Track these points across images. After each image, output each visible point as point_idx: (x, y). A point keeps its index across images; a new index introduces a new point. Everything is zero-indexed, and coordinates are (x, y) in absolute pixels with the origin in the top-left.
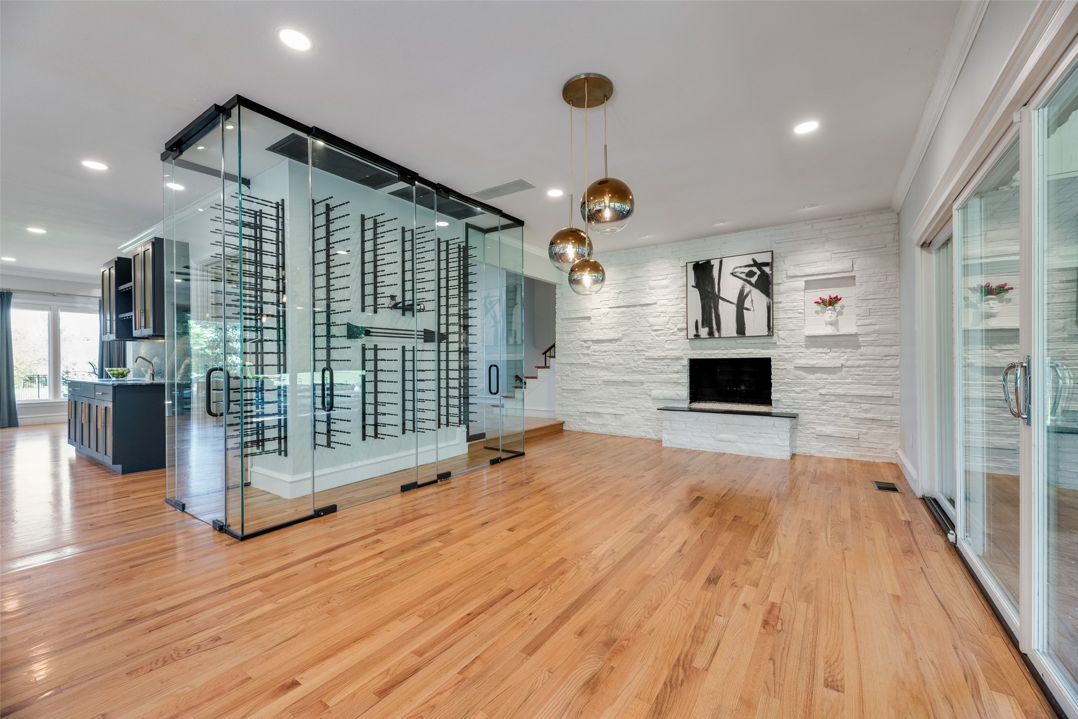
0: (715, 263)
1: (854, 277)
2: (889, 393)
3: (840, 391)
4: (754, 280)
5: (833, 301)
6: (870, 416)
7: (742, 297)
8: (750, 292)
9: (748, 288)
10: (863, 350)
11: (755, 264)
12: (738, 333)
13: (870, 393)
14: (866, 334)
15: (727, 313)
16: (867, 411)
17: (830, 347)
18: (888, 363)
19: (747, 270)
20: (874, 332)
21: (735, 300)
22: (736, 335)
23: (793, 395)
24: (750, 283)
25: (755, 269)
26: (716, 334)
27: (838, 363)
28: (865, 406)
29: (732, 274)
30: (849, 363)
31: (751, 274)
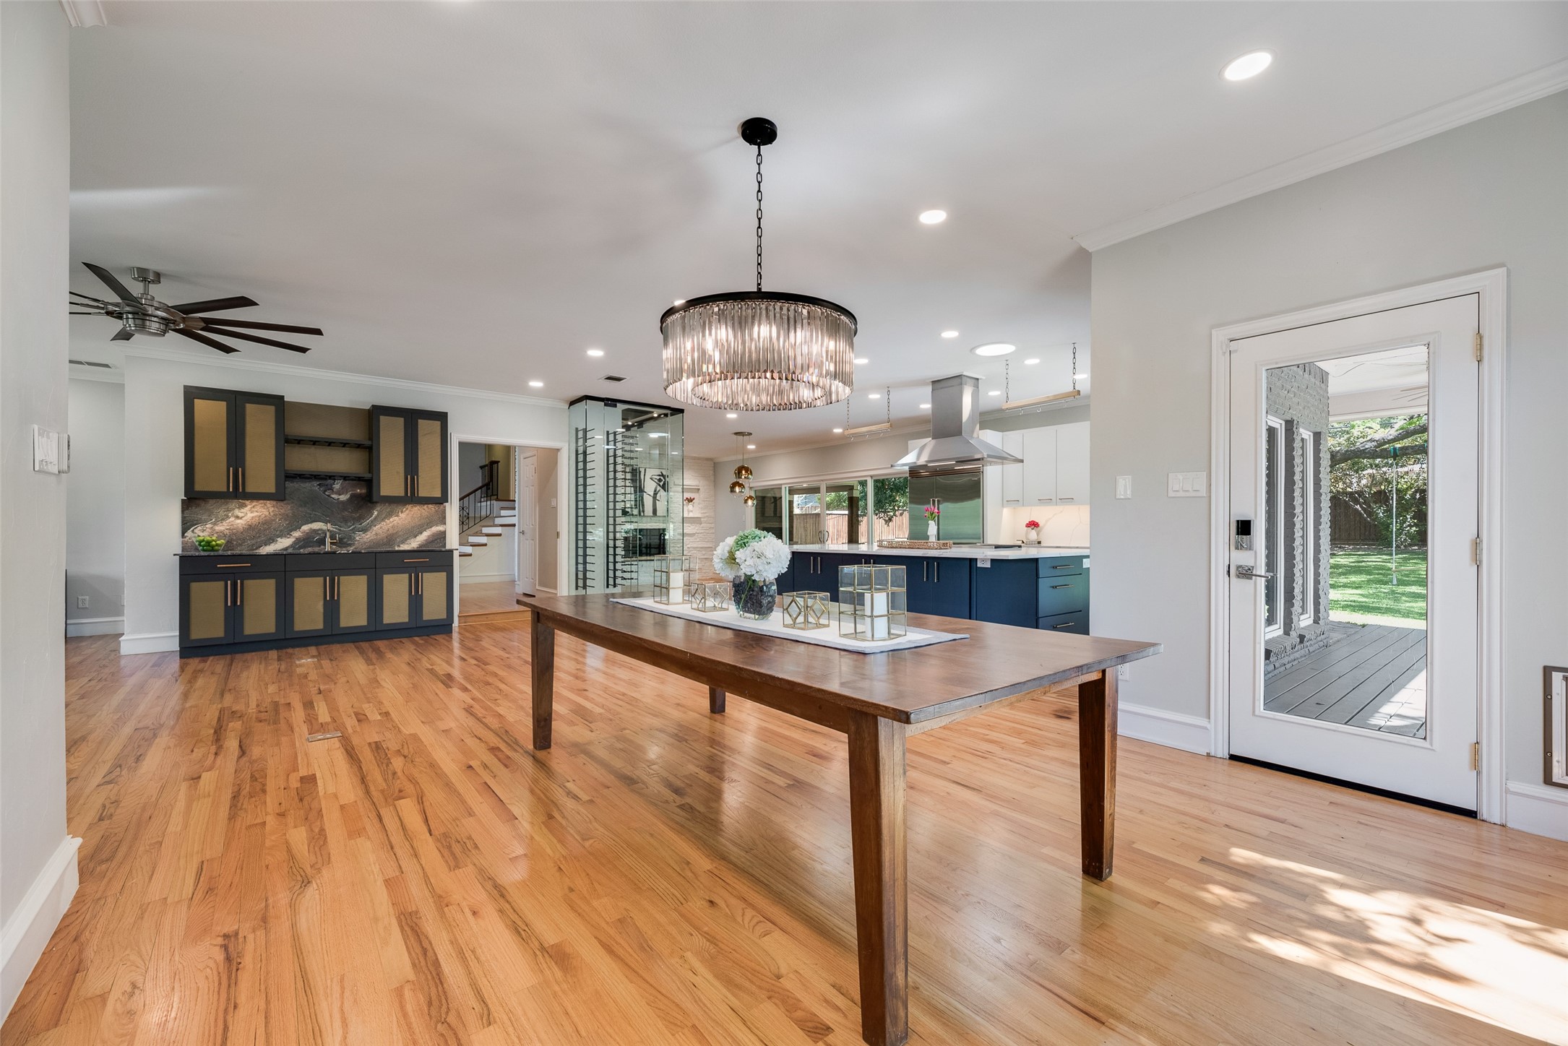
0: (642, 470)
1: (699, 489)
2: (711, 546)
3: (695, 546)
4: (661, 484)
5: (690, 500)
6: (705, 557)
7: (656, 493)
8: (659, 491)
9: (659, 488)
10: (703, 525)
11: (662, 475)
12: (653, 514)
13: (706, 546)
14: (704, 517)
15: (648, 501)
16: (704, 555)
17: (691, 523)
18: (711, 531)
19: (658, 478)
20: (707, 516)
21: (652, 494)
22: (652, 515)
23: (677, 548)
24: (660, 485)
25: (662, 478)
26: (642, 514)
27: (694, 531)
28: (704, 552)
29: (651, 479)
30: (698, 532)
31: (660, 480)
